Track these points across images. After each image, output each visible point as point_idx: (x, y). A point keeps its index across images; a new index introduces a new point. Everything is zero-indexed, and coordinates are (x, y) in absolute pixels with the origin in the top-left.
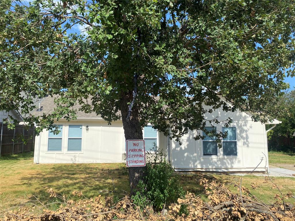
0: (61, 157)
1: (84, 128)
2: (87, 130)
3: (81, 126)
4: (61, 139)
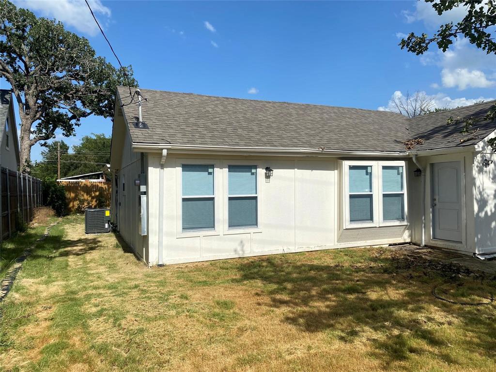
0: (214, 244)
1: (261, 172)
2: (268, 177)
3: (256, 167)
4: (213, 199)
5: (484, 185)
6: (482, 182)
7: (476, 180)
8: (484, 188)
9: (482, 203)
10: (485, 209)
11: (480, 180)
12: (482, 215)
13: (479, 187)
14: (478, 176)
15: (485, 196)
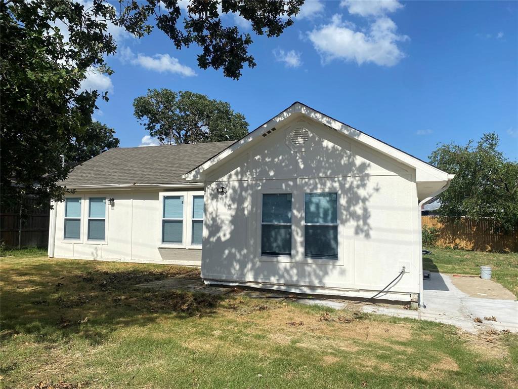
2: (113, 205)
3: (104, 199)
4: (80, 220)
5: (219, 211)
6: (216, 209)
7: (208, 206)
8: (218, 214)
9: (214, 229)
10: (218, 235)
11: (213, 207)
12: (213, 239)
13: (212, 213)
14: (211, 202)
15: (219, 221)
